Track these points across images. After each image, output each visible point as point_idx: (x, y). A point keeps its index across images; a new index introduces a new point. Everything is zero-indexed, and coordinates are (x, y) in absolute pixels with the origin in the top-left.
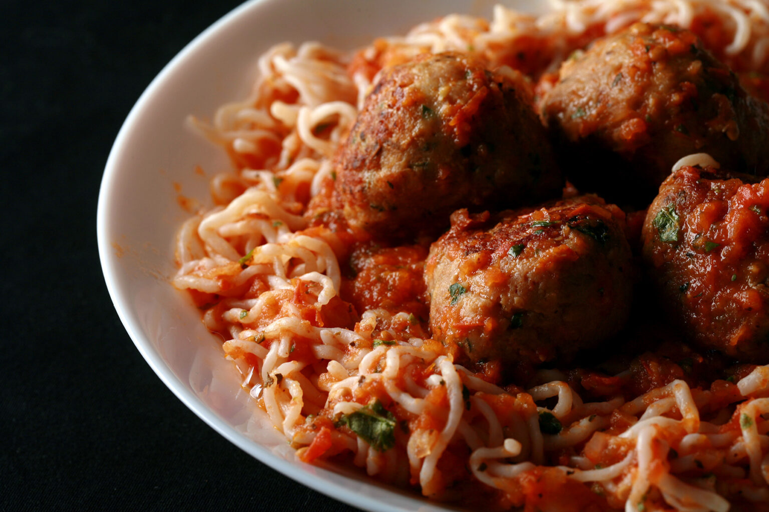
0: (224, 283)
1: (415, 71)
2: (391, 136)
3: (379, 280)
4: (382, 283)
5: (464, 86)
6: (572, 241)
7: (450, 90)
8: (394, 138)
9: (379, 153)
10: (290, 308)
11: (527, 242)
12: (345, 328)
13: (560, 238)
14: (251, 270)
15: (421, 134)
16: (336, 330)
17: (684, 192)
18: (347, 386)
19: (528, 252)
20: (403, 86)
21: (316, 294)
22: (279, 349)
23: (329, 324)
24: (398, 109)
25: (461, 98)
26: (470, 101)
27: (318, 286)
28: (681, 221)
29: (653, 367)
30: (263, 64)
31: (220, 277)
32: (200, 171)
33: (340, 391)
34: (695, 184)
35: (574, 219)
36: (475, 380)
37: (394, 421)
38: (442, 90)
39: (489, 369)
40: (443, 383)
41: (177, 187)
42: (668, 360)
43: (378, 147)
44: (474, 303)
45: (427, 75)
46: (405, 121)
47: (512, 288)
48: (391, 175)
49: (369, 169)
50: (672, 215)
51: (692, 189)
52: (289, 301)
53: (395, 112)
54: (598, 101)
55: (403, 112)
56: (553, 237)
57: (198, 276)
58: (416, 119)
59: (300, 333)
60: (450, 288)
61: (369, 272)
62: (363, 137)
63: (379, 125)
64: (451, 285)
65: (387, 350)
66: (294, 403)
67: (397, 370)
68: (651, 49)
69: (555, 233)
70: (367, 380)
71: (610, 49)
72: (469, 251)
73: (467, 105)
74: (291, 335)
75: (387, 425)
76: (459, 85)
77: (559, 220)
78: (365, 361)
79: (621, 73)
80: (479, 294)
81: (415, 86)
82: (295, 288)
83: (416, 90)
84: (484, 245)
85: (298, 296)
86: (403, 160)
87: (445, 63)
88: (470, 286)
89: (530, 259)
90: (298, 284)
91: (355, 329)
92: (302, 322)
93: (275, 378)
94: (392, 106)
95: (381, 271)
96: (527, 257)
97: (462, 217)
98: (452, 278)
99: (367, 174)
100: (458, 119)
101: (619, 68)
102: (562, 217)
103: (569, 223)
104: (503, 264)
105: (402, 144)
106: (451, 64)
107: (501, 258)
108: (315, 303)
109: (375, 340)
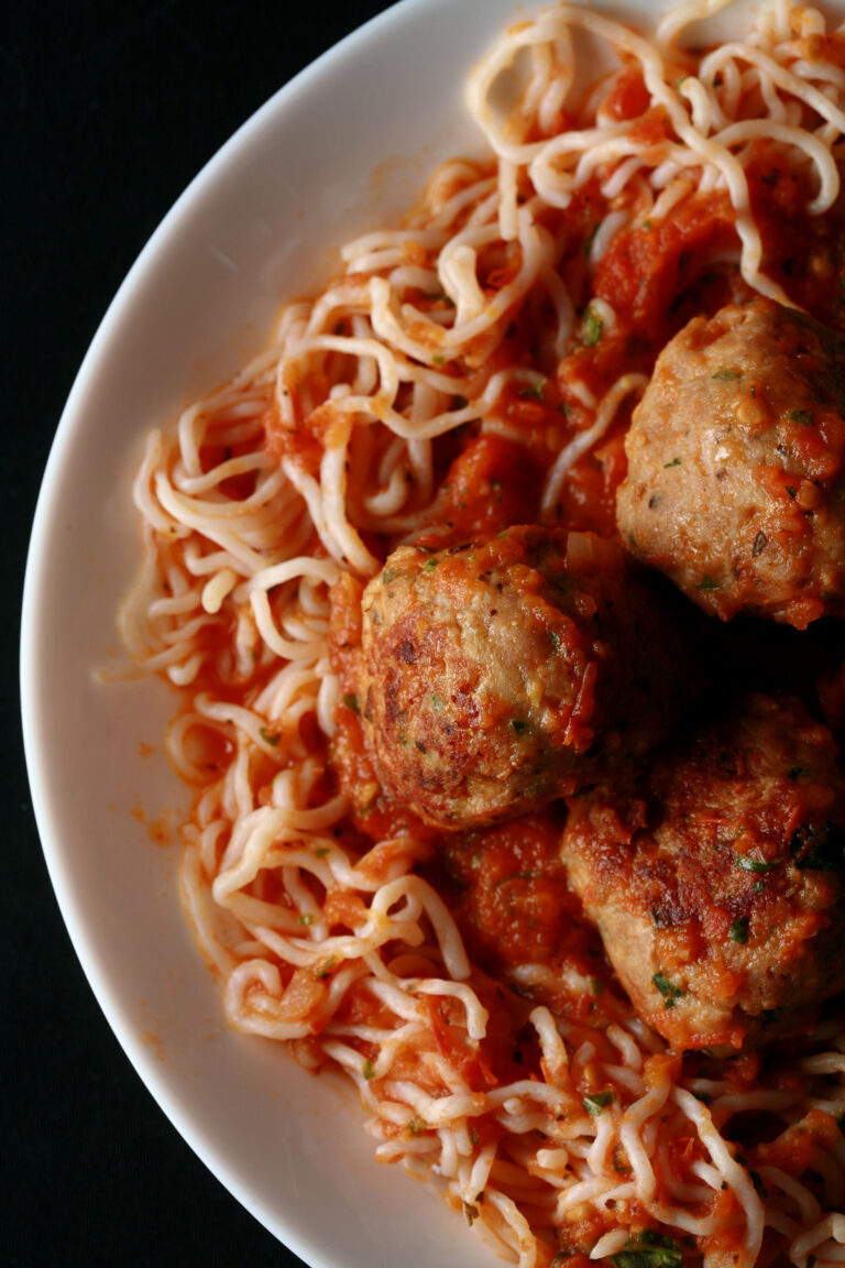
0: (315, 1026)
1: (471, 652)
2: (477, 765)
3: (514, 913)
4: (519, 918)
5: (559, 669)
6: (811, 892)
7: (543, 686)
8: (483, 768)
9: (464, 783)
10: (438, 1065)
11: (749, 910)
12: (528, 1078)
13: (791, 891)
14: (339, 985)
15: (525, 760)
16: (521, 1087)
19: (758, 933)
20: (466, 688)
21: (463, 1026)
22: (454, 1144)
23: (506, 1079)
24: (475, 730)
25: (565, 695)
26: (580, 696)
27: (458, 1007)
30: (139, 496)
31: (305, 1019)
32: (146, 750)
33: (580, 1213)
35: (795, 844)
36: (736, 1100)
37: (678, 1251)
38: (532, 688)
39: (747, 1069)
40: (725, 1186)
41: (139, 815)
43: (460, 777)
44: (706, 1017)
45: (497, 665)
46: (493, 747)
47: (755, 992)
48: (495, 810)
49: (452, 798)
52: (433, 1049)
53: (472, 734)
54: (737, 573)
55: (485, 734)
56: (782, 892)
57: (267, 1015)
58: (508, 742)
59: (476, 1114)
60: (654, 979)
61: (490, 900)
62: (422, 748)
63: (449, 747)
64: (652, 973)
65: (616, 1127)
66: (525, 1248)
67: (654, 1178)
68: (797, 490)
69: (781, 883)
70: (621, 1207)
71: (720, 466)
72: (655, 908)
73: (577, 706)
74: (465, 1121)
75: (670, 1257)
76: (551, 668)
77: (777, 856)
78: (595, 1153)
79: (761, 533)
80: (708, 1000)
81: (487, 688)
82: (428, 1021)
83: (490, 696)
84: (675, 897)
85: (440, 1038)
86: (507, 792)
87: (509, 627)
88: (686, 983)
89: (767, 946)
90: (428, 1010)
91: (544, 1073)
92: (476, 1104)
93: (477, 1204)
94: (463, 724)
95: (507, 895)
96: (761, 943)
97: (612, 829)
98: (648, 957)
99: (451, 803)
100: (574, 731)
101: (751, 512)
102: (778, 846)
103: (794, 857)
104: (728, 956)
105: (499, 776)
106: (520, 626)
107: (720, 943)
108: (469, 1042)
109: (587, 1100)
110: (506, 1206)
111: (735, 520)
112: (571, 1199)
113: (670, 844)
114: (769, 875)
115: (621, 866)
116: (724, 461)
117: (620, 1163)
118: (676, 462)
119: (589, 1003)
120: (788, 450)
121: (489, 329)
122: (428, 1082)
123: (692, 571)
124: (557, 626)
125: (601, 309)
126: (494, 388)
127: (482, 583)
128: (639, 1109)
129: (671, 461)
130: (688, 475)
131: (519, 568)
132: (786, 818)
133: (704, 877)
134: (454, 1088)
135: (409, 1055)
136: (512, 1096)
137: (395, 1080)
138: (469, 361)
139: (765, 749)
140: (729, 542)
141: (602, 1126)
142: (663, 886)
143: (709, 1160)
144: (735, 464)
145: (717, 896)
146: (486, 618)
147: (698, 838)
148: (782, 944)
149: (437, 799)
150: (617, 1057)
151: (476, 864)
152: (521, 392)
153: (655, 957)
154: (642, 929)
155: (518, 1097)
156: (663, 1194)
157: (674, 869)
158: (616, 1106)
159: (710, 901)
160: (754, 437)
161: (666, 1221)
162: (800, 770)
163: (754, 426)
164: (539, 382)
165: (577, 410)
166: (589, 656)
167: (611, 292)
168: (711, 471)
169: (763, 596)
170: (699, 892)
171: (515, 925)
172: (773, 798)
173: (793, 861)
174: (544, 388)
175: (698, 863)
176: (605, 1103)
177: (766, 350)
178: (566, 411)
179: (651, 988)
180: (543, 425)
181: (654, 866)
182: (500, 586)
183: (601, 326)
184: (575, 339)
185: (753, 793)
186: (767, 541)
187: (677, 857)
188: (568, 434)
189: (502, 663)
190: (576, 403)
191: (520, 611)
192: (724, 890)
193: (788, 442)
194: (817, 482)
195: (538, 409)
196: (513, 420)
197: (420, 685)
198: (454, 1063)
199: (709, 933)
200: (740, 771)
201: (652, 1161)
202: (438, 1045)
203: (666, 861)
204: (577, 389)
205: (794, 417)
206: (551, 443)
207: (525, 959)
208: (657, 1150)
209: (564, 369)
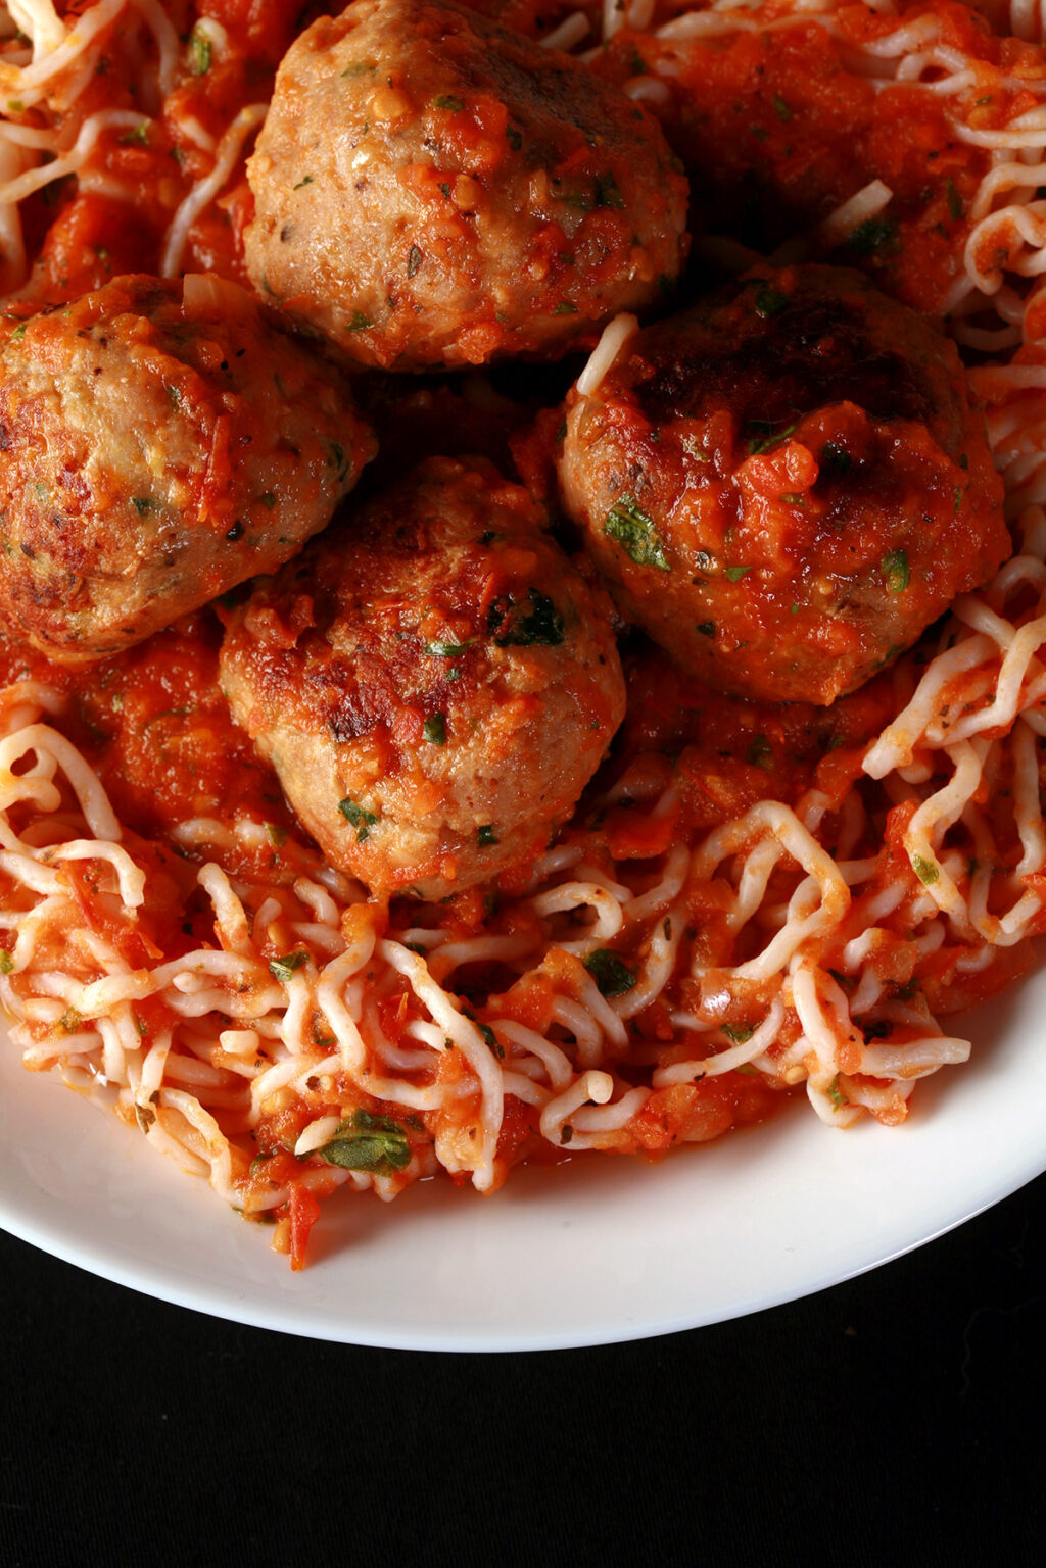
1: (74, 421)
2: (97, 562)
3: (169, 759)
4: (175, 764)
5: (183, 431)
6: (518, 674)
7: (165, 451)
8: (105, 565)
9: (84, 587)
10: (89, 943)
11: (444, 704)
12: (202, 948)
13: (494, 674)
15: (154, 548)
16: (192, 959)
17: (639, 468)
18: (282, 1083)
19: (460, 730)
20: (73, 465)
21: (115, 891)
22: (118, 1037)
23: (173, 952)
24: (90, 515)
25: (194, 460)
26: (212, 460)
27: (107, 870)
28: (663, 529)
29: (715, 783)
33: (278, 1101)
34: (650, 445)
35: (494, 618)
37: (401, 1133)
38: (152, 456)
39: (468, 911)
40: (449, 1044)
42: (732, 760)
43: (78, 581)
44: (408, 843)
45: (108, 432)
46: (113, 535)
47: (464, 804)
48: (126, 620)
49: (74, 612)
50: (637, 518)
51: (652, 461)
52: (82, 925)
53: (85, 521)
54: (392, 303)
55: (101, 519)
56: (482, 677)
58: (131, 526)
59: (141, 996)
60: (341, 807)
61: (139, 747)
62: (29, 552)
63: (61, 543)
64: (338, 800)
65: (312, 990)
66: (215, 1153)
67: (363, 1045)
68: (452, 187)
69: (481, 666)
70: (326, 1084)
71: (358, 175)
72: (334, 720)
73: (210, 471)
74: (127, 1006)
75: (393, 1142)
76: (173, 429)
77: (474, 633)
78: (289, 1028)
79: (415, 246)
80: (407, 823)
81: (98, 461)
82: (72, 892)
83: (105, 473)
84: (356, 704)
85: (89, 909)
86: (137, 593)
87: (119, 384)
88: (380, 805)
89: (471, 744)
90: (70, 878)
91: (220, 938)
92: (138, 982)
93: (152, 1107)
94: (73, 510)
95: (159, 737)
96: (464, 741)
97: (273, 632)
98: (331, 782)
99: (72, 618)
100: (210, 504)
101: (401, 225)
102: (472, 622)
103: (493, 633)
104: (425, 763)
105: (125, 572)
106: (131, 382)
107: (415, 748)
108: (124, 911)
109: (274, 964)
110: (189, 1106)
111: (383, 237)
112: (267, 1088)
113: (345, 643)
114: (465, 660)
115: (289, 677)
116: (363, 168)
117: (321, 1033)
118: (308, 180)
119: (269, 856)
120: (437, 144)
121: (75, 61)
122: (79, 967)
123: (339, 309)
124: (176, 379)
125: (208, 28)
126: (88, 135)
127: (82, 340)
128: (339, 968)
129: (301, 180)
130: (323, 194)
131: (125, 317)
132: (480, 589)
133: (388, 673)
134: (108, 967)
135: (55, 937)
136: (183, 971)
137: (39, 971)
138: (53, 104)
139: (449, 516)
140: (379, 265)
141: (295, 993)
142: (341, 691)
143: (429, 1018)
144: (377, 169)
145: (406, 694)
146: (89, 379)
147: (378, 630)
148: (489, 739)
149: (56, 617)
150: (308, 914)
151: (117, 707)
152: (121, 139)
153: (340, 780)
154: (321, 749)
155: (190, 971)
156: (375, 1064)
157: (353, 670)
158: (310, 967)
159: (397, 701)
160: (396, 134)
161: (383, 1096)
162: (492, 535)
163: (395, 121)
164: (143, 124)
165: (192, 153)
166: (218, 411)
167: (220, 9)
168: (349, 183)
169: (427, 327)
170: (384, 691)
171: (171, 772)
172: (463, 569)
173: (492, 638)
174: (148, 131)
175: (379, 659)
176: (297, 964)
177: (403, 35)
178: (179, 157)
179: (340, 819)
180: (150, 177)
181: (328, 671)
182: (103, 342)
183: (210, 48)
184: (182, 69)
185: (439, 568)
186: (423, 255)
187: (355, 656)
188: (184, 186)
189: (113, 429)
190: (190, 145)
191: (130, 365)
192: (413, 685)
193: (437, 134)
194: (475, 176)
195: (144, 156)
196: (115, 173)
197: (20, 474)
198: (109, 938)
199: (401, 739)
200: (421, 546)
201: (359, 1026)
202: (86, 918)
203: (342, 663)
204: (189, 128)
205: (441, 104)
206: (165, 198)
207: (188, 813)
208: (364, 1013)
209: (172, 106)
